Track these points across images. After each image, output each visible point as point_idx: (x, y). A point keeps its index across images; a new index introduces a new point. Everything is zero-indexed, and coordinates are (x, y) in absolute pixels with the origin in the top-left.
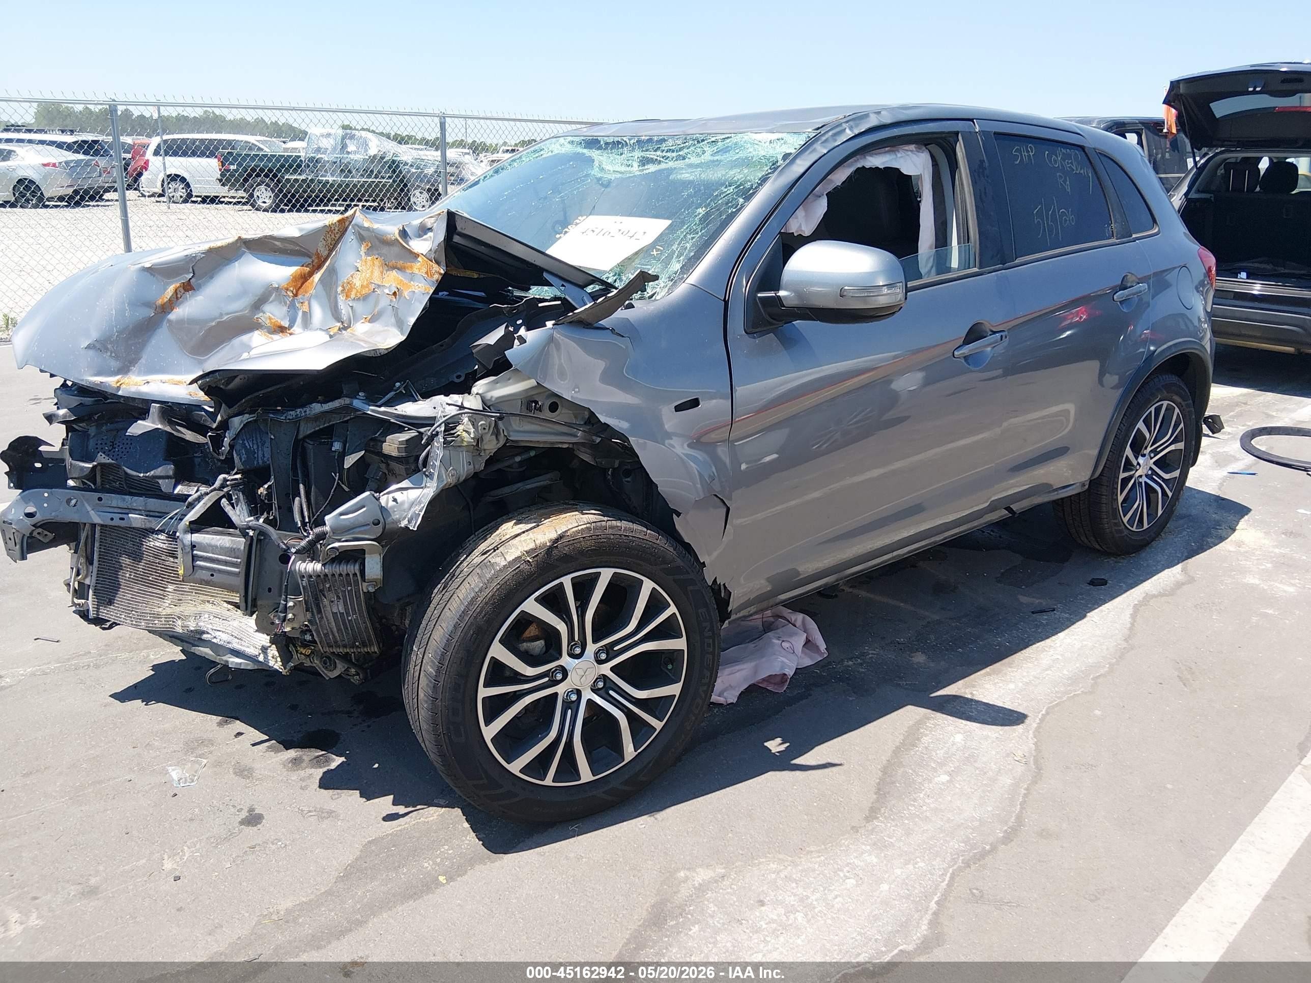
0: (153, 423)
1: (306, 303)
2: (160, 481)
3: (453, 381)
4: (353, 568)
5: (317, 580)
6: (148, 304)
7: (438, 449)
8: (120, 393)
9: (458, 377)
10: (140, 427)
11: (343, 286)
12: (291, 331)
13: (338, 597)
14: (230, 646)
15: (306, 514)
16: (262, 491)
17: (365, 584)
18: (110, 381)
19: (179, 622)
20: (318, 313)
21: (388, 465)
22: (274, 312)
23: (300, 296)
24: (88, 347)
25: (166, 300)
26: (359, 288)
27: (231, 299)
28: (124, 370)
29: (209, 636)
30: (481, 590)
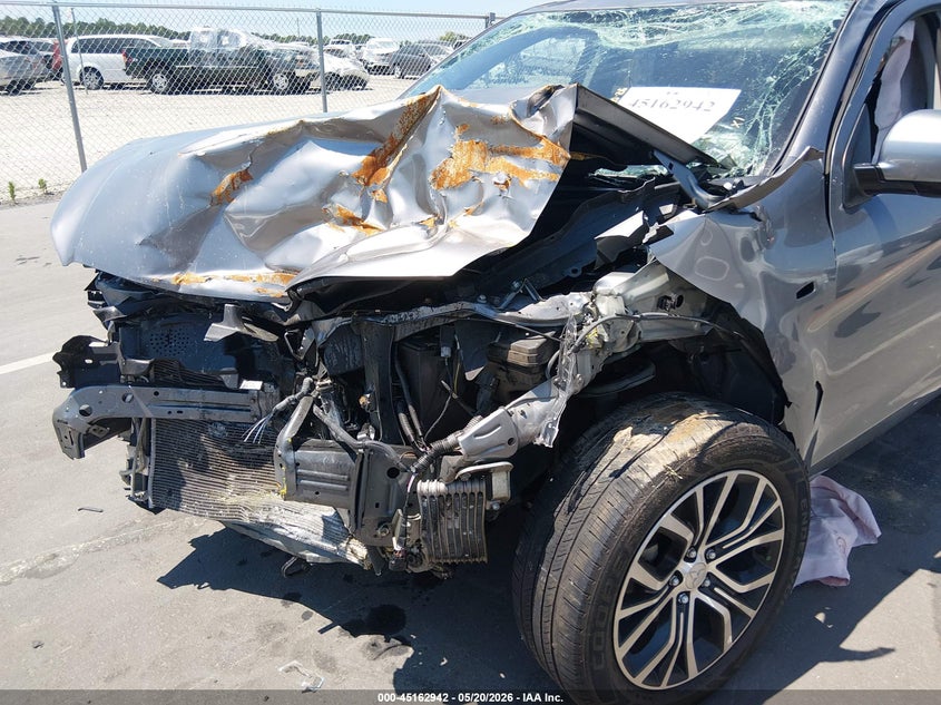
0: (229, 325)
1: (380, 191)
2: (223, 377)
3: (568, 277)
4: (478, 487)
5: (440, 500)
6: (200, 196)
7: (567, 357)
8: (180, 291)
9: (575, 271)
10: (218, 331)
11: (434, 174)
12: (365, 222)
13: (457, 514)
14: (308, 541)
15: (418, 426)
16: (363, 400)
17: (489, 503)
18: (170, 278)
19: (246, 513)
20: (399, 202)
21: (508, 372)
22: (346, 202)
23: (372, 185)
24: (143, 243)
25: (222, 190)
26: (454, 176)
27: (296, 188)
28: (181, 266)
29: (284, 531)
30: (627, 512)
